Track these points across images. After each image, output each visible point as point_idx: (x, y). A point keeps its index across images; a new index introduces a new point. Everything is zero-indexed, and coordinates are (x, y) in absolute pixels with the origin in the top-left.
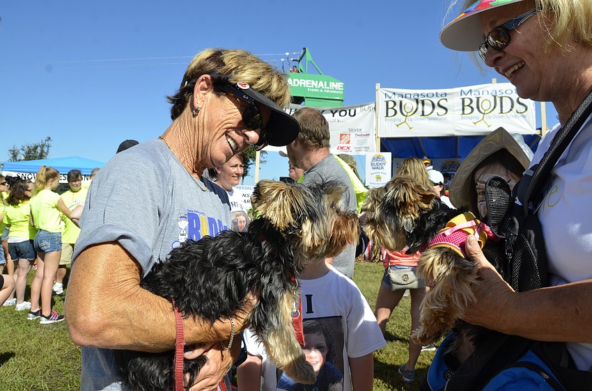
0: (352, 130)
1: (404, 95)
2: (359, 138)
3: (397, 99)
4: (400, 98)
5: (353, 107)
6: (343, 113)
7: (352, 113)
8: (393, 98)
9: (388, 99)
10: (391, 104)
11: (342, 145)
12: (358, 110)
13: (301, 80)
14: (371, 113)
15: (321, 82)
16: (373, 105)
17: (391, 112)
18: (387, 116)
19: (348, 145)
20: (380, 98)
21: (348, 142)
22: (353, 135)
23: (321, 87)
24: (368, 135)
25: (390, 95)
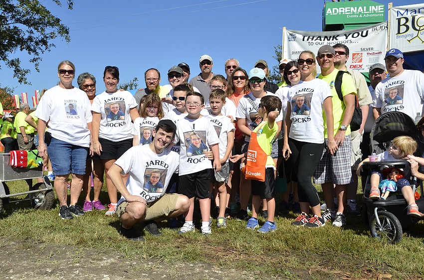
0: (364, 49)
1: (417, 10)
2: (371, 56)
3: (409, 16)
4: (413, 14)
5: (365, 29)
6: (356, 35)
7: (364, 34)
8: (405, 15)
9: (400, 16)
10: (403, 21)
11: (354, 64)
12: (370, 30)
13: (340, 9)
14: (383, 32)
15: (360, 8)
16: (385, 24)
17: (403, 29)
18: (399, 33)
19: (360, 64)
20: (392, 16)
21: (361, 61)
22: (365, 53)
23: (360, 13)
24: (380, 53)
25: (402, 12)
